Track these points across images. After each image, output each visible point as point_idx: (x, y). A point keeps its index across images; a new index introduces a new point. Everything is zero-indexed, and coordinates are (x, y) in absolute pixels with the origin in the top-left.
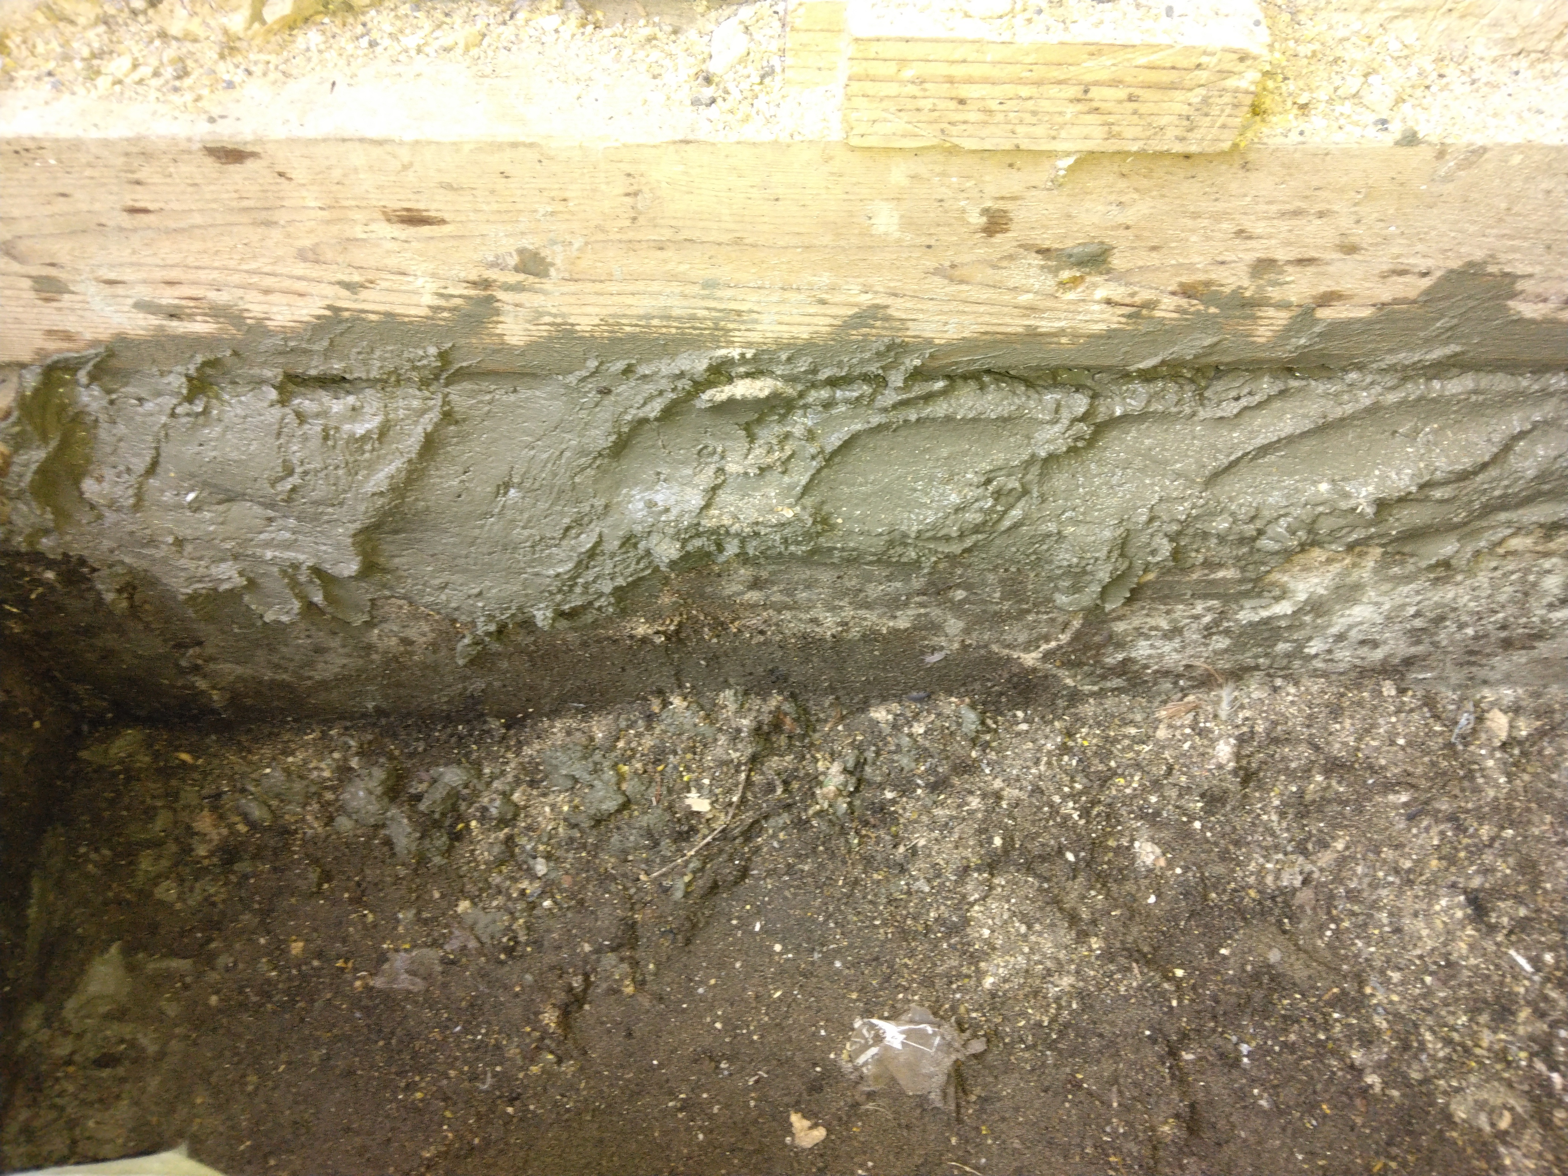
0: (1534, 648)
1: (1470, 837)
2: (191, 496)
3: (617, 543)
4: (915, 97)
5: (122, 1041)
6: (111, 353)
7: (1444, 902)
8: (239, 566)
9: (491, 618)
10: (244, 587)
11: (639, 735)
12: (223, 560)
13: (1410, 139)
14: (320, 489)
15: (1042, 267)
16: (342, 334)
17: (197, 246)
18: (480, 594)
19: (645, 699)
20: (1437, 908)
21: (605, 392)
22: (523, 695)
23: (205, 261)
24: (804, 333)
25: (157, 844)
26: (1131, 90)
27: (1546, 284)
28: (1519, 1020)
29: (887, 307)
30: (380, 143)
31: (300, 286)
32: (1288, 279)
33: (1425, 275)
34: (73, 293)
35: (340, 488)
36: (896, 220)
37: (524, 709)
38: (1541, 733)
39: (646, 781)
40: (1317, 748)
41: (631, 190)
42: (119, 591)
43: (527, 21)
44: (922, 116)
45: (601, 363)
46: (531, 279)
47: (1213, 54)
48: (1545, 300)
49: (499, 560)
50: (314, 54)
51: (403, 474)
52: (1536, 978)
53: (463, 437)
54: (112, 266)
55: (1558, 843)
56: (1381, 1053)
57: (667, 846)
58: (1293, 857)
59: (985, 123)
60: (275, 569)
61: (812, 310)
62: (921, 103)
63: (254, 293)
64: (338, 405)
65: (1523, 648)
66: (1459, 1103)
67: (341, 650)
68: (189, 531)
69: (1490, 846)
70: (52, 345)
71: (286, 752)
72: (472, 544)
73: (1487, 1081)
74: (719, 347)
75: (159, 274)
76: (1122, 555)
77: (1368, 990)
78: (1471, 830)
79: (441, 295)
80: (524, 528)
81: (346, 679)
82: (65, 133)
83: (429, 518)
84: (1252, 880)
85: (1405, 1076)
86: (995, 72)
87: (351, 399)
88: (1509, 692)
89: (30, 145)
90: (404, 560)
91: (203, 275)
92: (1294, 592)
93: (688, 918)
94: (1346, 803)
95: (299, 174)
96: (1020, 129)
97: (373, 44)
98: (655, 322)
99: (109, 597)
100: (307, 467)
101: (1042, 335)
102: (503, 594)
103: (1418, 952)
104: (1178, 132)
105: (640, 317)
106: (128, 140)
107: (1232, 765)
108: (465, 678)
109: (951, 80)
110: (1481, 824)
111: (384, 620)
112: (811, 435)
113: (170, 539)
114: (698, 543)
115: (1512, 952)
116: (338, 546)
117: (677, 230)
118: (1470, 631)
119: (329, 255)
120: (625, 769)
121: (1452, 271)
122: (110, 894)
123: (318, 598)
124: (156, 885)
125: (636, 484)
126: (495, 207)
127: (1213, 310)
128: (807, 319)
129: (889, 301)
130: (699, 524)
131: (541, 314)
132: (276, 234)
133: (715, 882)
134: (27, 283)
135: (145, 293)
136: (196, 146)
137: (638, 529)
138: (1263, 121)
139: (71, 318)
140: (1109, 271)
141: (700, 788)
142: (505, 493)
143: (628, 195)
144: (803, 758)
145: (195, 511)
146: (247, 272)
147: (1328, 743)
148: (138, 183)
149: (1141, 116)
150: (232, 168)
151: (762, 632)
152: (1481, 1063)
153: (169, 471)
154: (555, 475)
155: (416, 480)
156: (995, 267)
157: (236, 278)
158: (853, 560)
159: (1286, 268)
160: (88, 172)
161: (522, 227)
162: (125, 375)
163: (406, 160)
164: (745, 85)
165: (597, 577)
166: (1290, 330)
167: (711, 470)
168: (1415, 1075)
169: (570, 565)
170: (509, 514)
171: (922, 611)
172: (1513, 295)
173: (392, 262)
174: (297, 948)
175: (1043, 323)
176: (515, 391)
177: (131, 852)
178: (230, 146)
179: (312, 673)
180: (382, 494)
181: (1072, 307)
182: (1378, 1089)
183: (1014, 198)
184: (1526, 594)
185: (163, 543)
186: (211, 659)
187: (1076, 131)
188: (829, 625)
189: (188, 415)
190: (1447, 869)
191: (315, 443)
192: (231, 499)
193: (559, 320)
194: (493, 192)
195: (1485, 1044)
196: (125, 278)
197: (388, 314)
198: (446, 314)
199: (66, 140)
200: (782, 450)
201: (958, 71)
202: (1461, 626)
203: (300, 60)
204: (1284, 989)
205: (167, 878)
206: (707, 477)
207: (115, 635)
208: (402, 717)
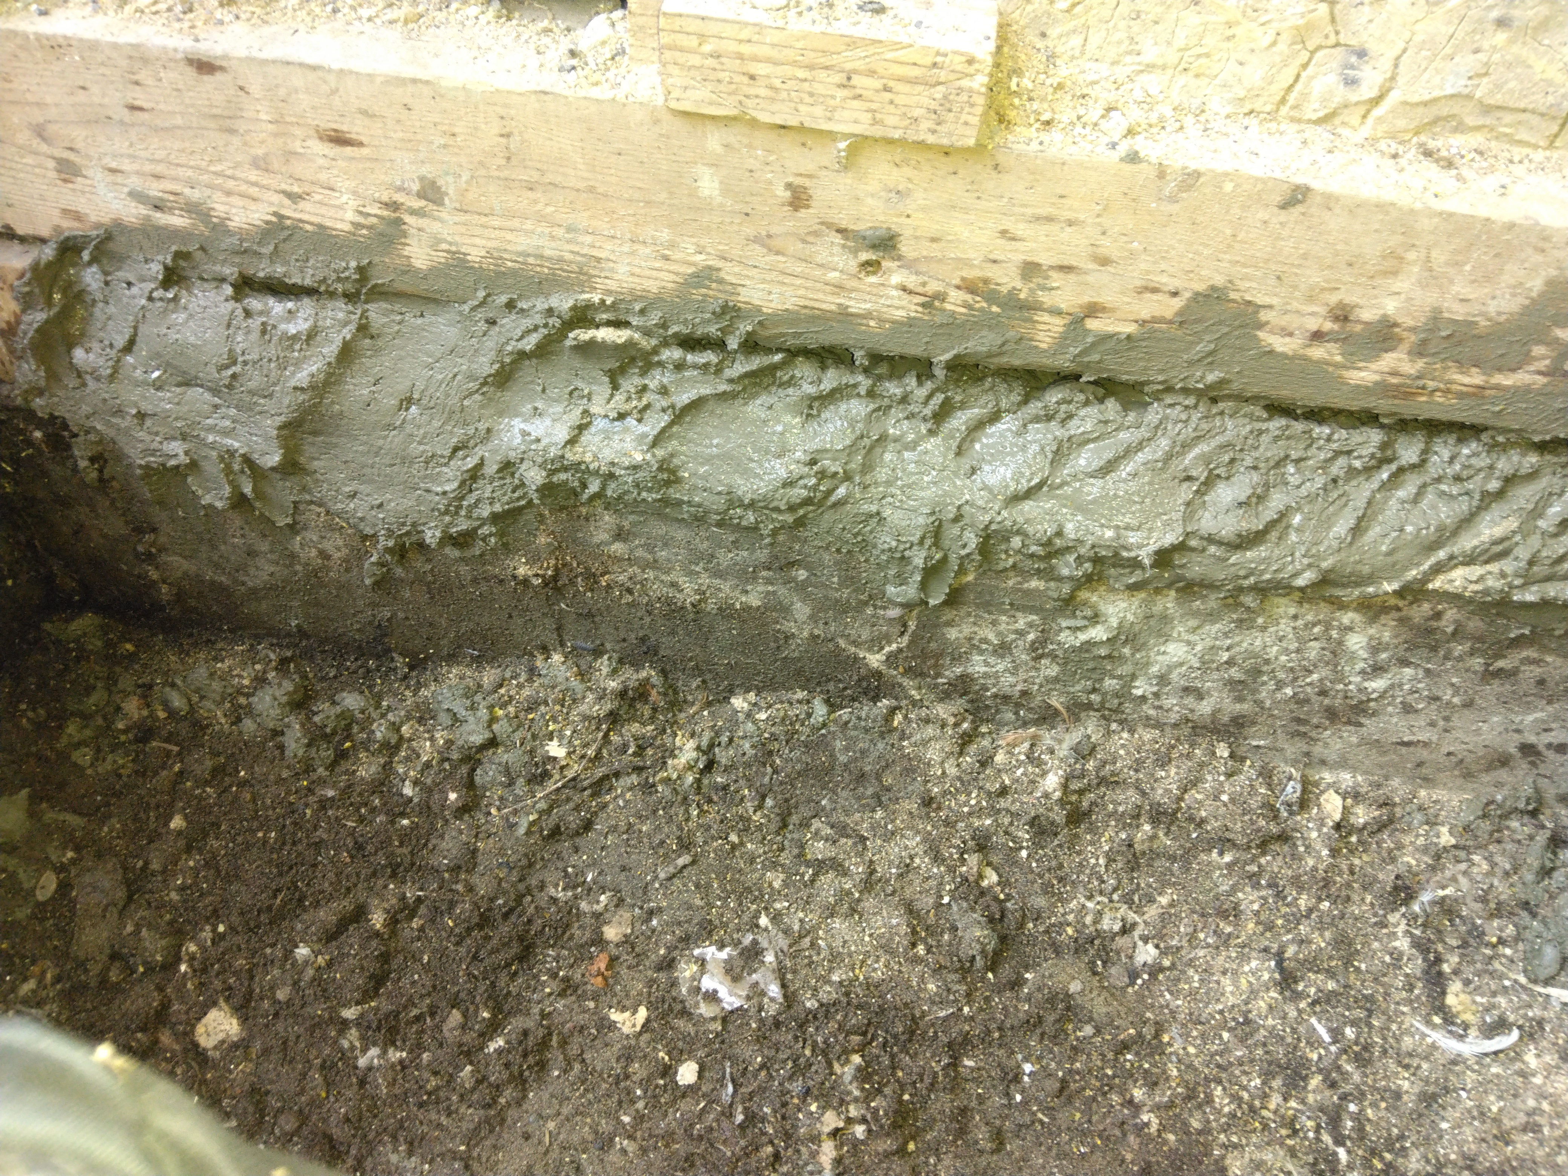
0: (1361, 725)
1: (1287, 905)
2: (156, 374)
3: (496, 467)
4: (715, 69)
6: (108, 237)
7: (1254, 964)
8: (186, 446)
9: (390, 533)
10: (188, 466)
11: (520, 686)
12: (174, 438)
13: (1133, 158)
14: (255, 380)
15: (844, 246)
16: (284, 240)
17: (177, 145)
18: (380, 506)
19: (532, 655)
20: (1246, 969)
21: (492, 322)
22: (424, 632)
23: (183, 160)
24: (653, 287)
25: (86, 717)
26: (885, 81)
27: (1287, 317)
28: (1310, 1088)
29: (719, 270)
30: (314, 68)
31: (254, 191)
32: (1054, 285)
33: (1175, 294)
34: (85, 177)
35: (272, 380)
36: (716, 185)
37: (425, 649)
38: (1381, 826)
39: (514, 725)
40: (1144, 794)
41: (504, 132)
42: (92, 460)
43: (457, 10)
44: (722, 87)
45: (489, 295)
46: (431, 206)
47: (946, 55)
48: (1291, 335)
49: (398, 473)
50: (289, 11)
51: (322, 376)
52: (1333, 1049)
53: (377, 351)
54: (114, 156)
55: (1376, 924)
56: (1162, 1096)
57: (520, 784)
58: (1118, 905)
59: (773, 100)
60: (214, 454)
61: (657, 265)
62: (721, 75)
63: (219, 194)
64: (277, 307)
65: (1349, 723)
66: (1235, 1158)
67: (269, 556)
68: (150, 407)
69: (1308, 917)
70: (66, 223)
71: (216, 659)
72: (377, 454)
73: (1268, 1144)
74: (583, 292)
75: (148, 168)
76: (936, 544)
77: (1166, 1038)
78: (1289, 899)
79: (361, 213)
80: (420, 443)
81: (273, 588)
82: (88, 35)
83: (343, 422)
84: (1071, 918)
85: (1186, 1124)
86: (773, 53)
87: (290, 305)
88: (1348, 776)
89: (61, 41)
90: (322, 463)
91: (181, 172)
92: (1105, 615)
93: (526, 855)
94: (1173, 858)
95: (255, 89)
96: (802, 108)
97: (335, 11)
98: (531, 260)
99: (83, 464)
100: (247, 357)
101: (852, 315)
102: (400, 508)
103: (1221, 1007)
104: (930, 124)
105: (520, 254)
106: (131, 45)
107: (1058, 794)
108: (374, 605)
109: (740, 57)
110: (1299, 893)
111: (305, 528)
112: (664, 391)
113: (134, 411)
114: (563, 476)
115: (1313, 1020)
116: (267, 438)
117: (543, 173)
118: (1289, 691)
119: (276, 165)
120: (500, 713)
121: (1197, 294)
122: (34, 749)
123: (248, 489)
124: (76, 749)
125: (516, 416)
126: (401, 135)
127: (995, 309)
128: (654, 273)
129: (719, 264)
130: (563, 457)
131: (440, 241)
132: (236, 141)
133: (558, 827)
134: (51, 164)
135: (135, 182)
136: (180, 56)
137: (512, 454)
138: (1007, 128)
139: (83, 200)
140: (899, 258)
141: (561, 738)
142: (407, 409)
143: (502, 136)
144: (664, 731)
145: (157, 389)
146: (215, 173)
147: (1152, 789)
148: (137, 83)
149: (896, 106)
150: (206, 78)
151: (630, 591)
152: (1265, 1127)
153: (142, 349)
154: (448, 396)
155: (334, 383)
156: (804, 241)
157: (205, 178)
158: (700, 519)
159: (1050, 273)
160: (102, 70)
161: (422, 156)
162: (120, 259)
163: (333, 85)
164: (600, 61)
165: (478, 501)
166: (1066, 339)
167: (578, 411)
168: (1196, 1124)
169: (456, 484)
170: (409, 428)
171: (770, 588)
172: (1261, 326)
173: (323, 176)
175: (851, 303)
176: (422, 315)
177: (61, 718)
178: (205, 59)
179: (245, 579)
180: (302, 389)
181: (875, 291)
182: (1154, 1129)
183: (810, 176)
184: (1334, 653)
185: (128, 413)
186: (163, 549)
187: (846, 114)
188: (688, 593)
189: (161, 299)
190: (1262, 934)
191: (255, 336)
192: (187, 383)
193: (454, 249)
194: (398, 121)
195: (1272, 1106)
196: (123, 168)
197: (321, 226)
198: (364, 232)
199: (89, 41)
200: (640, 398)
201: (745, 49)
202: (1280, 685)
203: (277, 14)
204: (1080, 1021)
205: (87, 746)
206: (575, 416)
207: (87, 510)
208: (323, 642)
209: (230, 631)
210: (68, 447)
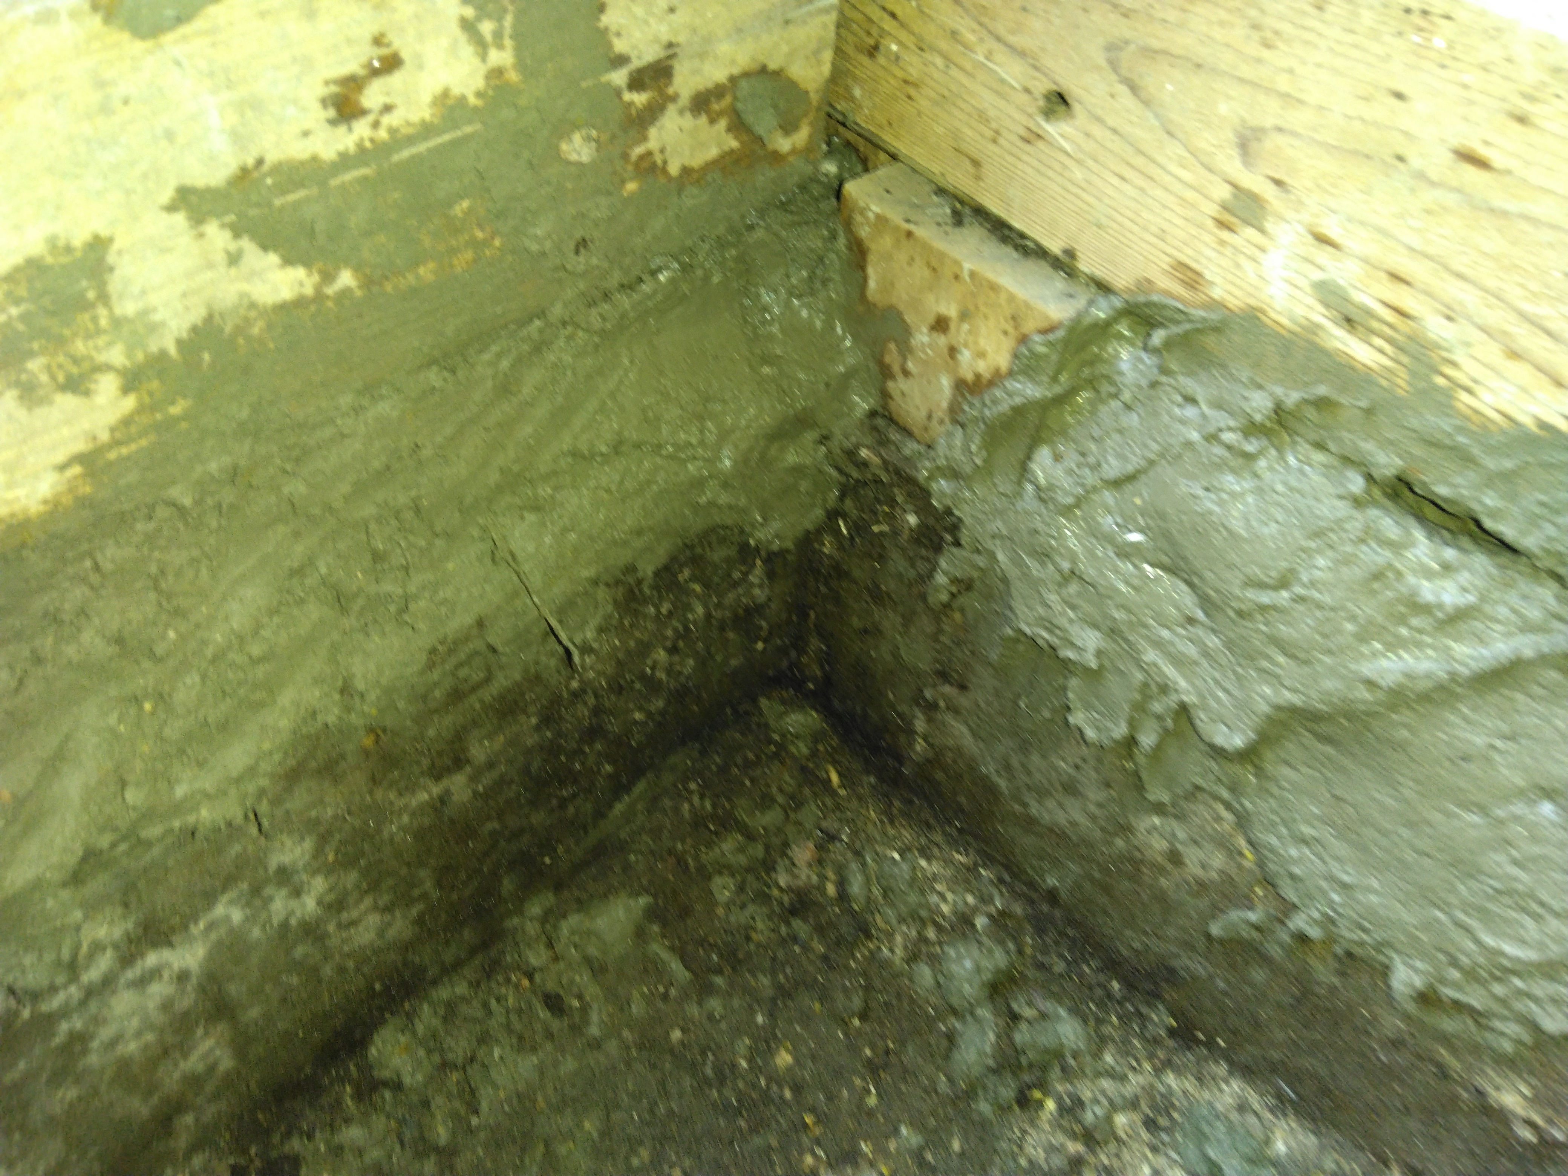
2: (1135, 537)
5: (580, 997)
6: (1220, 329)
8: (1105, 645)
9: (1329, 922)
10: (1087, 670)
12: (1095, 626)
14: (1299, 629)
17: (1496, 245)
22: (1232, 1021)
34: (1262, 230)
35: (1326, 644)
37: (1213, 1034)
42: (955, 581)
49: (1427, 871)
54: (1350, 220)
60: (1139, 676)
63: (1494, 347)
64: (1425, 548)
67: (1092, 808)
68: (1092, 572)
70: (1165, 283)
72: (1412, 825)
75: (1397, 260)
80: (1514, 861)
81: (1060, 836)
83: (1392, 755)
89: (1437, 8)
90: (1294, 776)
91: (1454, 289)
99: (941, 579)
100: (1312, 593)
102: (1381, 911)
108: (1189, 946)
111: (1181, 817)
113: (1066, 565)
116: (1244, 707)
123: (1146, 740)
124: (720, 873)
134: (1223, 193)
135: (1346, 271)
139: (1225, 263)
145: (1120, 556)
146: (1521, 314)
153: (1139, 495)
155: (1434, 702)
169: (1530, 956)
170: (1512, 830)
174: (784, 1059)
179: (1033, 803)
180: (1372, 684)
185: (1054, 563)
186: (955, 710)
189: (1228, 446)
191: (1356, 574)
192: (1174, 571)
196: (1347, 243)
205: (733, 875)
207: (899, 619)
208: (1071, 921)
209: (960, 831)
210: (938, 549)
